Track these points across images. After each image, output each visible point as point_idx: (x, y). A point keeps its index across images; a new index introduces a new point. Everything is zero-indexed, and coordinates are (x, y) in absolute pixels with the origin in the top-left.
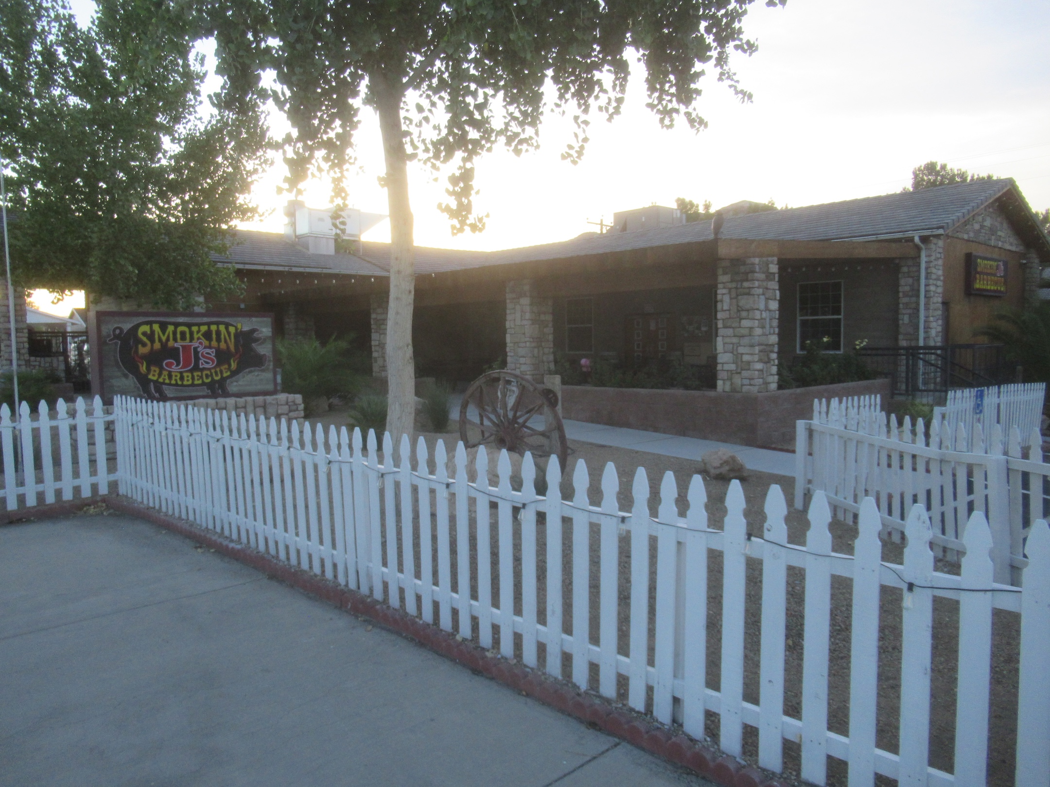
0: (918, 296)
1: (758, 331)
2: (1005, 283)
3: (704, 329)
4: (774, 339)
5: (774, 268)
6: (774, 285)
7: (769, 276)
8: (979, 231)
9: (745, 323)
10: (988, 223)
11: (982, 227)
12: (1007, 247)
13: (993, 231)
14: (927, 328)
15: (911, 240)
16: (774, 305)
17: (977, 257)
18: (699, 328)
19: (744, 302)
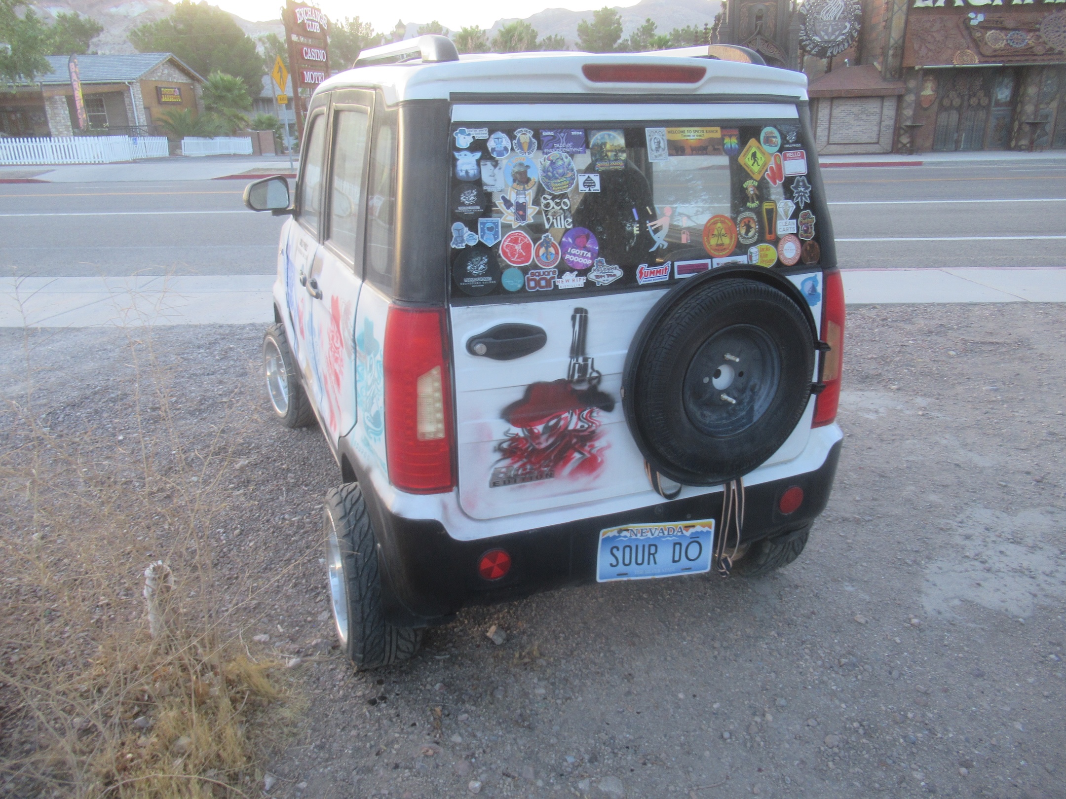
0: (132, 105)
1: (63, 121)
2: (181, 97)
3: (43, 119)
4: (69, 123)
5: (64, 100)
6: (66, 105)
7: (63, 103)
8: (161, 76)
9: (58, 118)
10: (166, 72)
11: (162, 74)
12: (180, 81)
13: (169, 75)
14: (139, 119)
15: (125, 83)
16: (67, 112)
17: (161, 88)
18: (40, 118)
19: (56, 111)
